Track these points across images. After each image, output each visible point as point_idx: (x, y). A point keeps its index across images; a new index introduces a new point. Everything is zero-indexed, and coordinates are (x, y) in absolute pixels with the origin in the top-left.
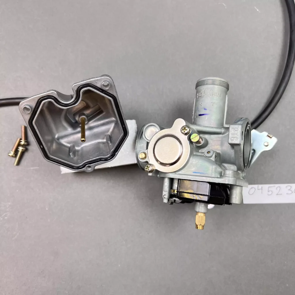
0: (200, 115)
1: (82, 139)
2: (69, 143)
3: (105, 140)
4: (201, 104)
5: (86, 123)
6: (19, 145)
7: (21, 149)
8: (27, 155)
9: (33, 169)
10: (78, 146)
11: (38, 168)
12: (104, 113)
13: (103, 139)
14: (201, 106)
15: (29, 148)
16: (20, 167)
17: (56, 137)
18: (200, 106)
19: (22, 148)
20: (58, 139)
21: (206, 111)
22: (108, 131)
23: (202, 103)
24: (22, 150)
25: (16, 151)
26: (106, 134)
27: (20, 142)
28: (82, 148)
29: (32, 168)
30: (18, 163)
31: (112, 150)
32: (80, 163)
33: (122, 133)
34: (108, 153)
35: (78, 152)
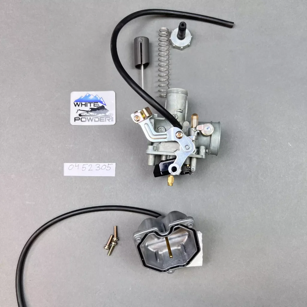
1: (171, 256)
2: (154, 249)
3: (180, 248)
6: (112, 241)
10: (161, 251)
13: (178, 246)
17: (146, 245)
20: (148, 246)
22: (182, 241)
24: (114, 245)
25: (110, 245)
26: (181, 243)
28: (163, 253)
30: (111, 254)
31: (188, 260)
32: (165, 267)
33: (196, 250)
34: (185, 261)
35: (161, 256)
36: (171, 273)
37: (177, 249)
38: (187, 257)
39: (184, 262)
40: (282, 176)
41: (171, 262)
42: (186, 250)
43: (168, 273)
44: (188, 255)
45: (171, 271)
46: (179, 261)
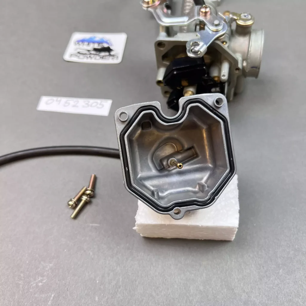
3: (197, 190)
6: (84, 194)
7: (84, 198)
8: (88, 208)
9: (92, 227)
10: (162, 192)
11: (99, 225)
12: (200, 157)
13: (195, 187)
15: (94, 200)
16: (76, 221)
19: (86, 198)
22: (202, 179)
24: (86, 199)
25: (79, 200)
26: (199, 182)
27: (86, 190)
29: (91, 225)
30: (76, 217)
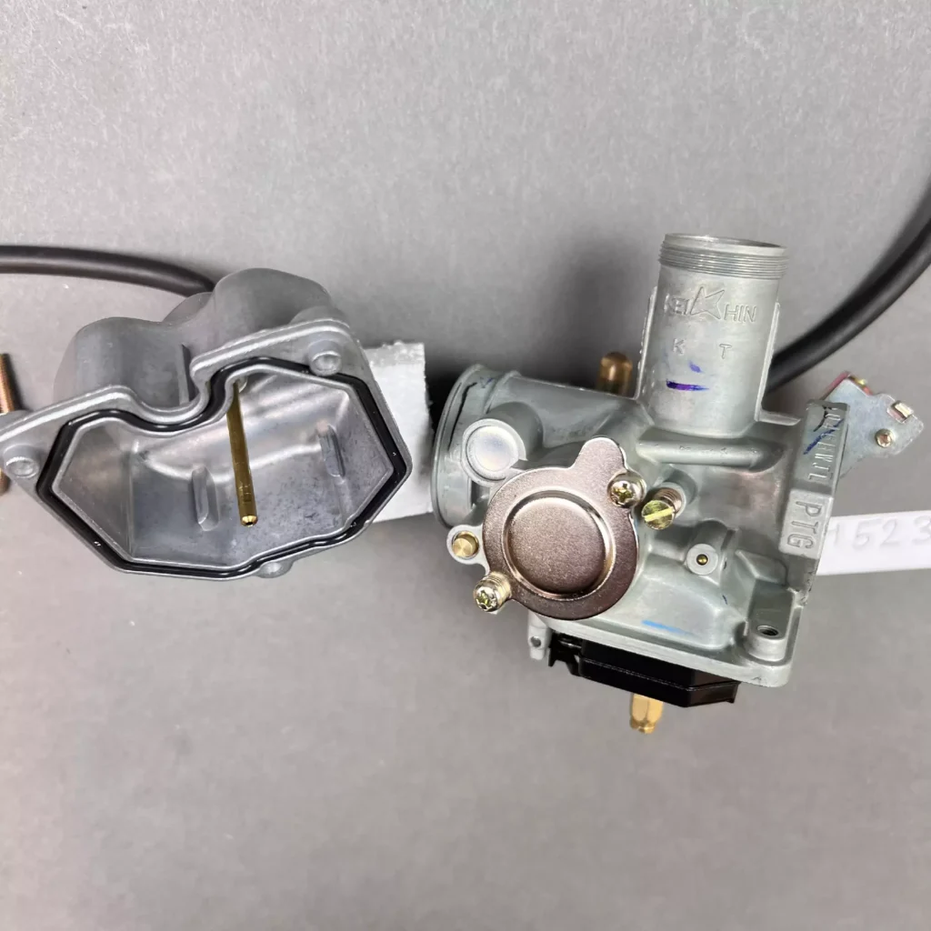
0: (672, 385)
1: (246, 519)
3: (317, 448)
4: (681, 346)
5: (241, 390)
10: (222, 471)
13: (311, 440)
14: (679, 351)
17: (135, 449)
18: (675, 349)
21: (696, 373)
23: (682, 342)
31: (352, 516)
32: (238, 554)
33: (387, 470)
34: (338, 518)
35: (223, 494)
36: (273, 575)
37: (306, 455)
38: (347, 500)
39: (335, 522)
40: (860, 20)
41: (271, 525)
42: (345, 465)
43: (263, 576)
44: (355, 488)
45: (273, 567)
46: (311, 517)
